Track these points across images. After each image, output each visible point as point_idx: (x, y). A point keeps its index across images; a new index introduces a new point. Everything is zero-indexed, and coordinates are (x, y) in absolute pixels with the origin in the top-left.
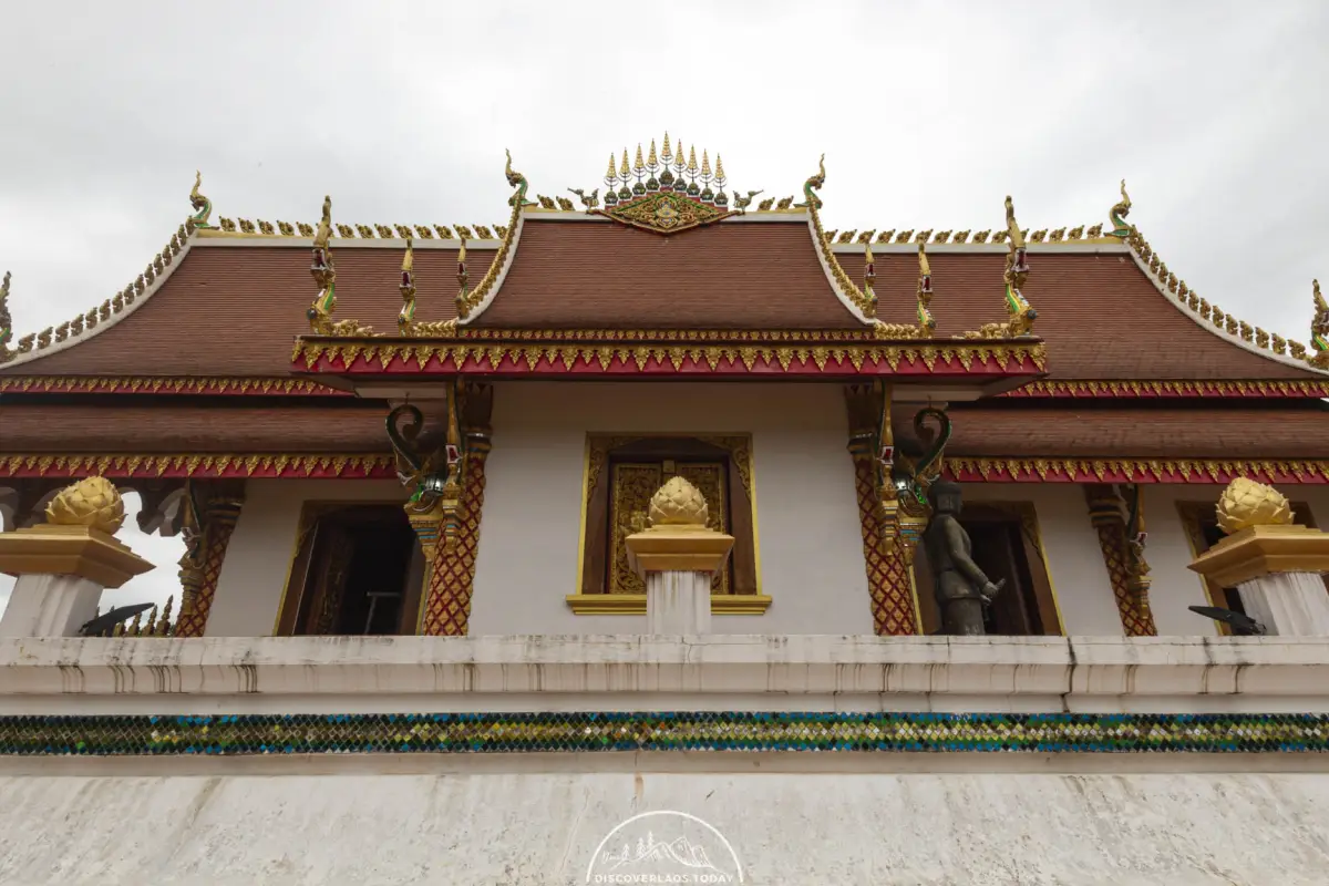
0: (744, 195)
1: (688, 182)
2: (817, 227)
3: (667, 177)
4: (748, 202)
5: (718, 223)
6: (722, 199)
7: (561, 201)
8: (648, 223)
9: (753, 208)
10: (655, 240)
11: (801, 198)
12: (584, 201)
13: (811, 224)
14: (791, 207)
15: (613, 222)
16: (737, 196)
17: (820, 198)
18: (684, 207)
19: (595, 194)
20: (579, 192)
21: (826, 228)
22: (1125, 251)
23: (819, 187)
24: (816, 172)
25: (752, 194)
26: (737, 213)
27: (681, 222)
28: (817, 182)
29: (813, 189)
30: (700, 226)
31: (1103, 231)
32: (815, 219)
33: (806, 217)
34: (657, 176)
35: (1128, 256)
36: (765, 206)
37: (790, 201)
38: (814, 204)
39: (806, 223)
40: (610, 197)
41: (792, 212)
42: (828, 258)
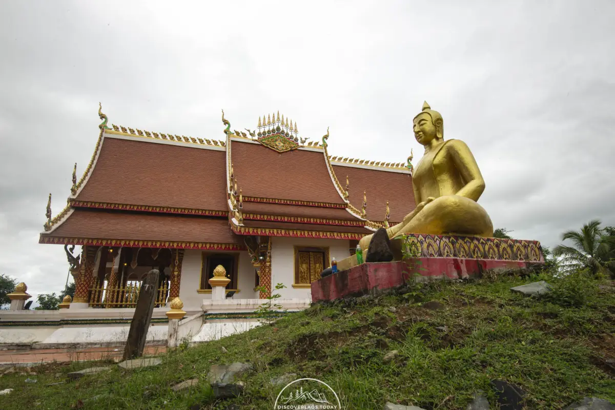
0: (304, 139)
1: (286, 131)
2: (327, 154)
3: (278, 129)
4: (305, 142)
5: (296, 149)
6: (296, 140)
7: (242, 134)
8: (274, 148)
9: (306, 144)
10: (276, 154)
11: (321, 143)
12: (251, 134)
13: (325, 154)
14: (318, 145)
15: (262, 145)
16: (301, 139)
17: (327, 143)
18: (284, 142)
19: (254, 132)
20: (249, 131)
21: (329, 155)
22: (409, 173)
23: (327, 139)
24: (326, 134)
25: (306, 139)
26: (302, 147)
27: (284, 148)
28: (326, 137)
29: (325, 139)
30: (291, 150)
31: (405, 165)
32: (326, 152)
33: (323, 151)
34: (275, 128)
35: (410, 175)
36: (310, 144)
37: (318, 143)
38: (325, 146)
39: (323, 153)
40: (259, 134)
41: (318, 148)
42: (329, 166)
